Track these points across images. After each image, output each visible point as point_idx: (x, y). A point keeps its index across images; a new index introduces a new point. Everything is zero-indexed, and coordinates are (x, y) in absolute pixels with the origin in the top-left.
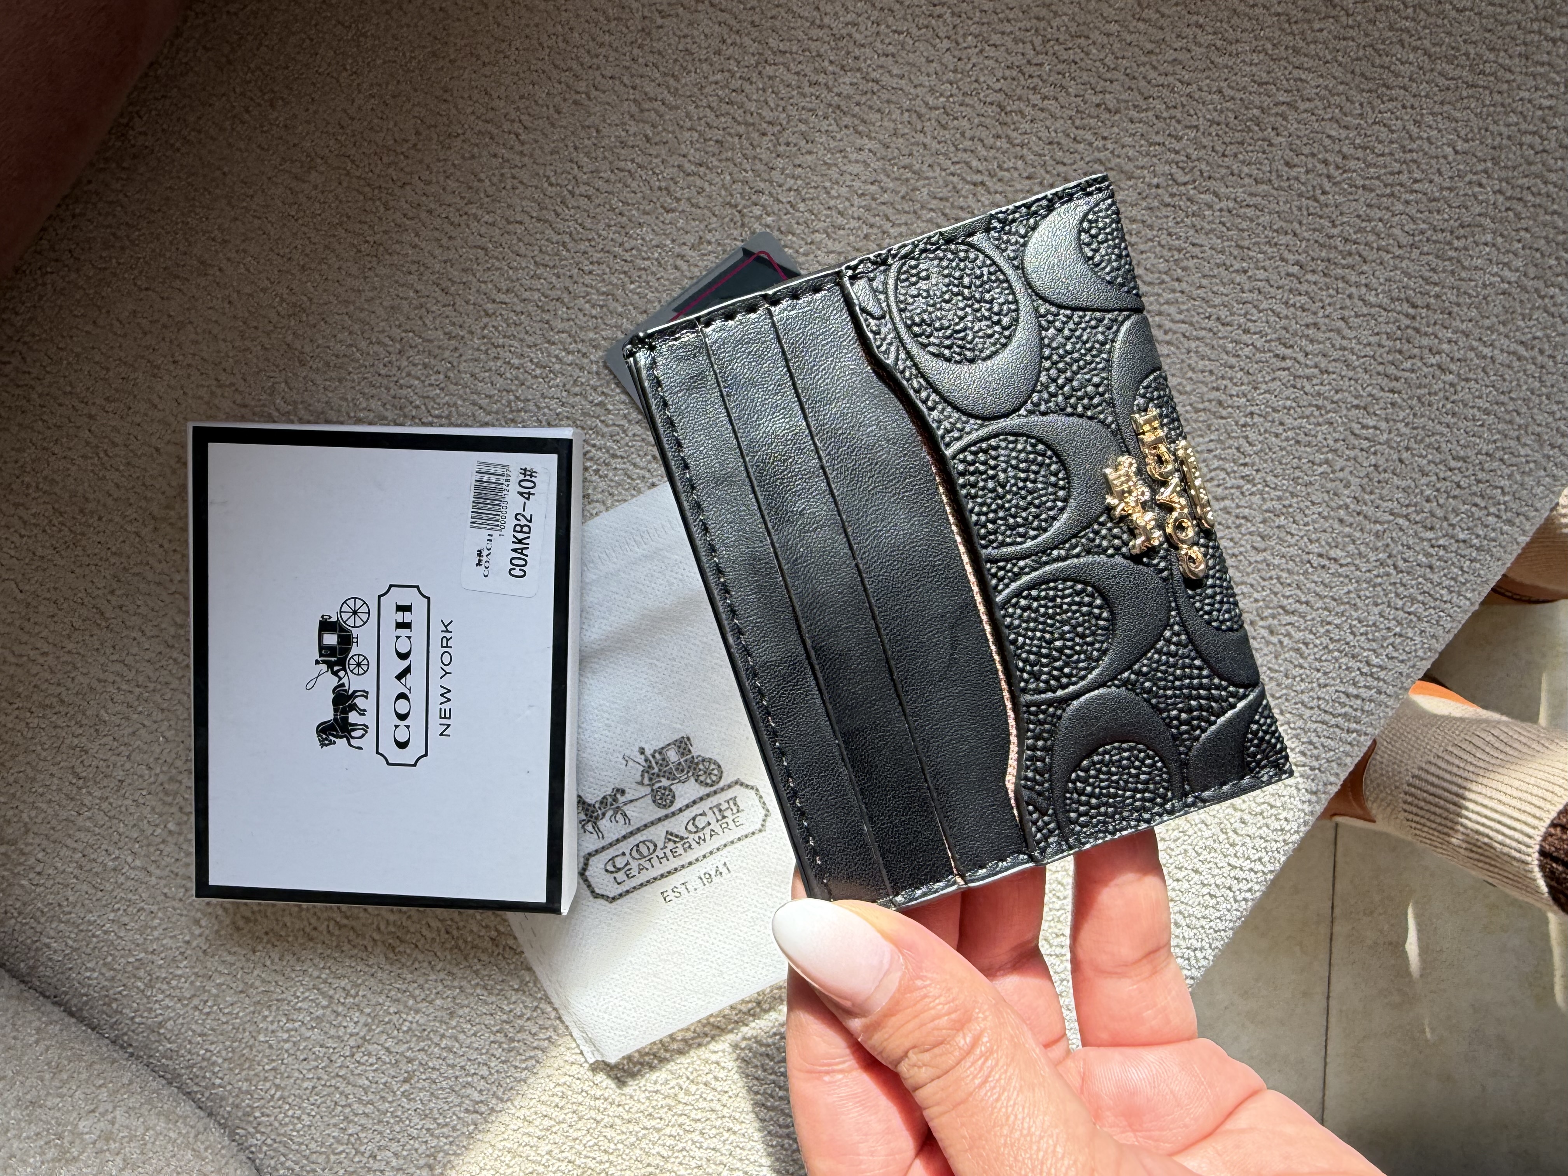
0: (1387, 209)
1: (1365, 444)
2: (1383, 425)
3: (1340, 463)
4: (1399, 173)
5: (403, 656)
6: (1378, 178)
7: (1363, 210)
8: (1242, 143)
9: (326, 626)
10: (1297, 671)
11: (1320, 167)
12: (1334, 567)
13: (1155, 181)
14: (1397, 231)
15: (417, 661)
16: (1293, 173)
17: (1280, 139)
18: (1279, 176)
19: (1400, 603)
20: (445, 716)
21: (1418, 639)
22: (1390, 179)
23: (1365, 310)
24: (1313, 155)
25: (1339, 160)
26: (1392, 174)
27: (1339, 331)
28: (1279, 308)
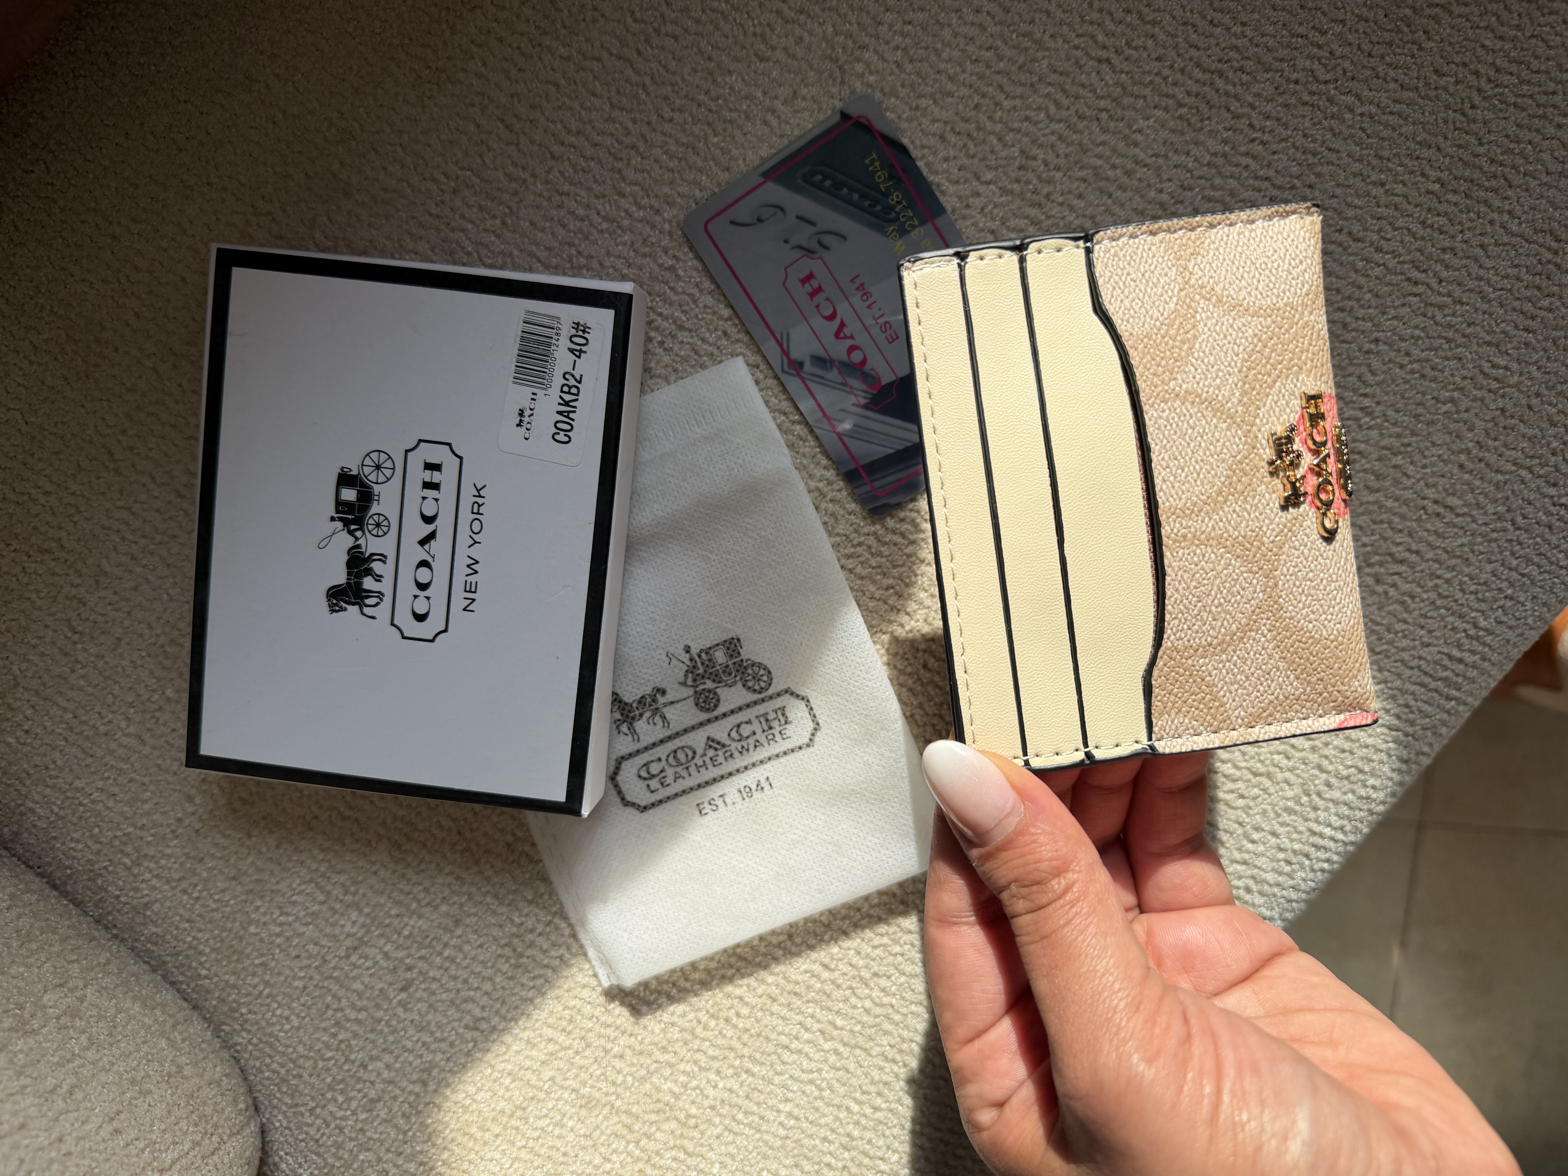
0: (1538, 131)
1: (1494, 385)
2: (1515, 366)
3: (1465, 403)
4: (1554, 93)
5: (428, 520)
6: (1531, 96)
7: (1512, 130)
8: (1390, 44)
9: (345, 479)
10: (1399, 626)
11: (1471, 78)
12: (1449, 516)
13: (1295, 76)
14: (1545, 156)
15: (444, 525)
16: (1442, 82)
17: (1431, 44)
18: (1427, 84)
19: (1515, 563)
20: (470, 589)
21: (1529, 605)
22: (1543, 99)
23: (1506, 239)
24: (1465, 65)
25: (1492, 73)
26: (1546, 93)
27: (1476, 259)
28: (1416, 227)
